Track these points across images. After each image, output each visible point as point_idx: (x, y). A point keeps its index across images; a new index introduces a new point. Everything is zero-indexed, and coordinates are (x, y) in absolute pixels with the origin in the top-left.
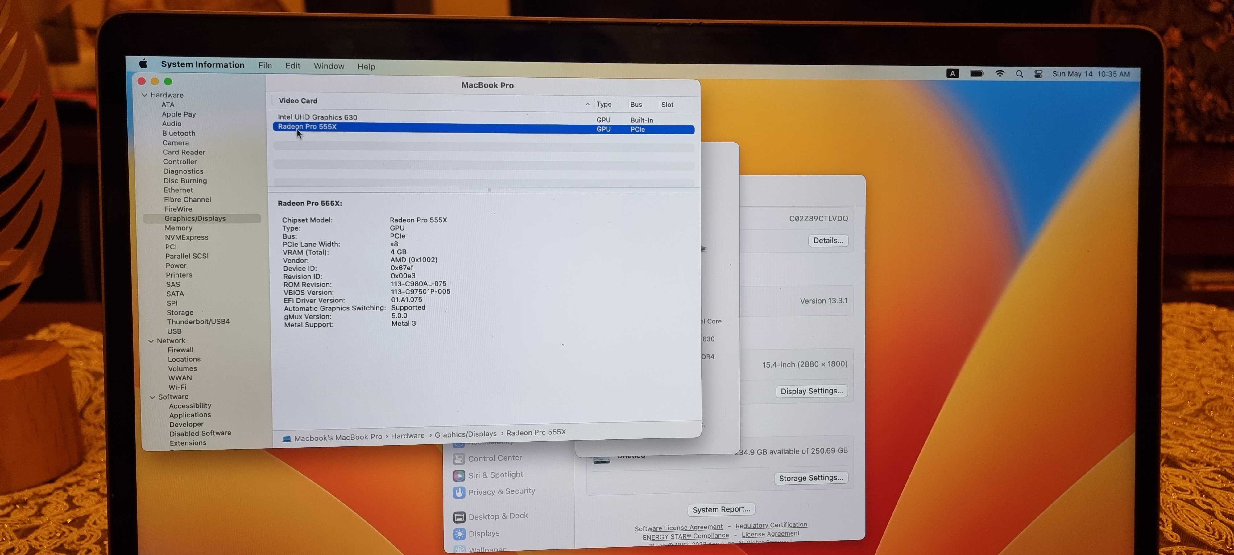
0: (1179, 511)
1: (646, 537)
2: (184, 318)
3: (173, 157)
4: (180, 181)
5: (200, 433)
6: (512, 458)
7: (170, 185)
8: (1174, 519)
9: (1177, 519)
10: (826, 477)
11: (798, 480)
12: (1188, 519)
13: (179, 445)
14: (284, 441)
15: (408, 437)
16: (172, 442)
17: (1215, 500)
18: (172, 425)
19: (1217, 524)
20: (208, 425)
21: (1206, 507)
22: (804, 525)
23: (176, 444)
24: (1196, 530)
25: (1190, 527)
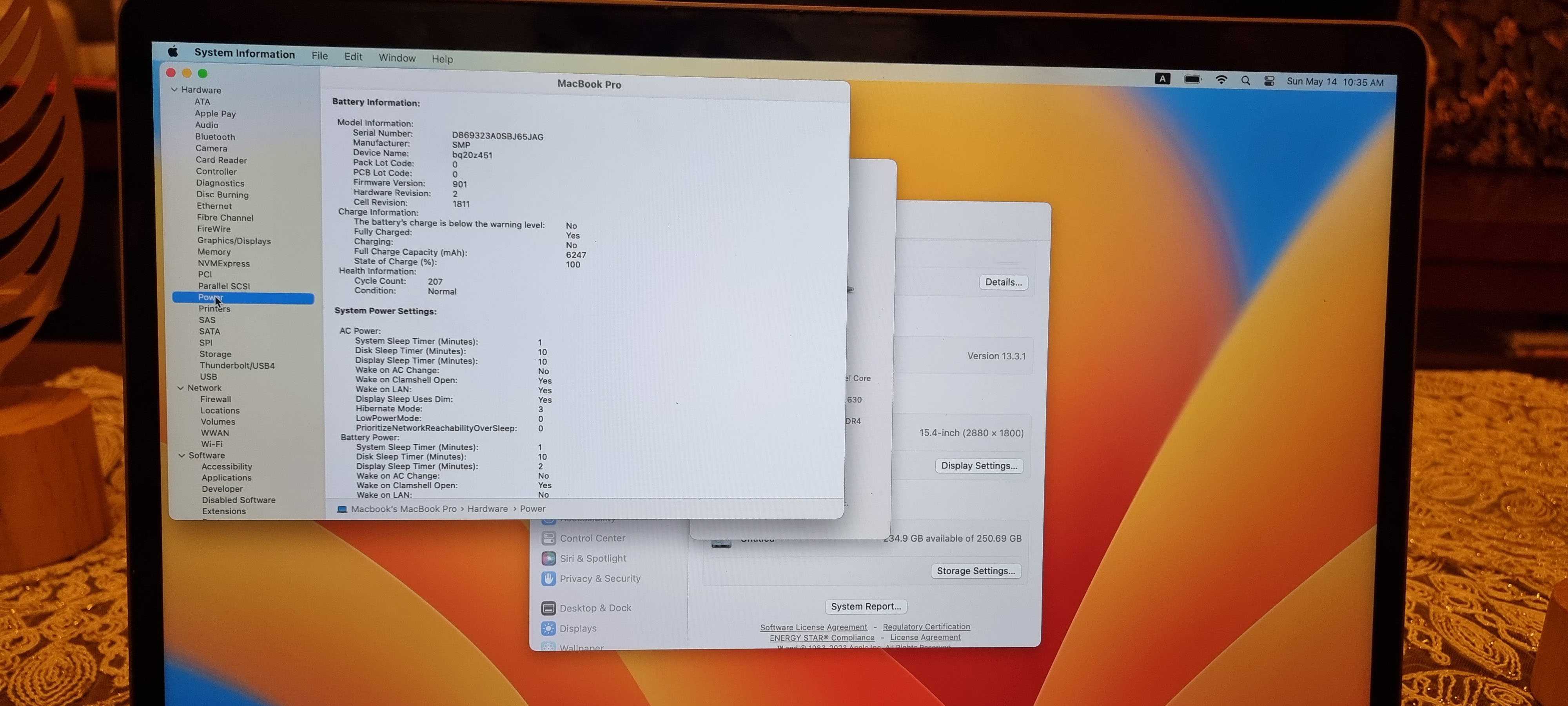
0: (1452, 627)
1: (774, 637)
2: (220, 361)
3: (208, 166)
4: (216, 195)
5: (239, 500)
6: (613, 538)
7: (204, 200)
8: (1445, 636)
9: (1448, 637)
10: (994, 570)
11: (960, 573)
12: (1463, 638)
13: (213, 513)
14: (339, 512)
15: (488, 510)
16: (205, 510)
17: (1500, 615)
18: (205, 489)
19: (1499, 645)
20: (249, 490)
21: (1488, 623)
22: (966, 628)
23: (210, 512)
24: (1472, 651)
25: (1465, 648)
